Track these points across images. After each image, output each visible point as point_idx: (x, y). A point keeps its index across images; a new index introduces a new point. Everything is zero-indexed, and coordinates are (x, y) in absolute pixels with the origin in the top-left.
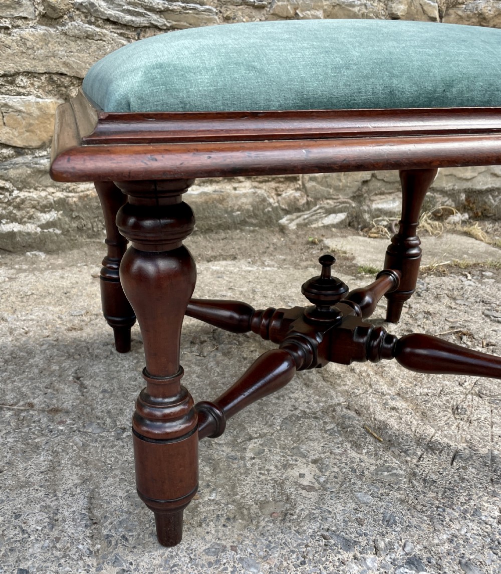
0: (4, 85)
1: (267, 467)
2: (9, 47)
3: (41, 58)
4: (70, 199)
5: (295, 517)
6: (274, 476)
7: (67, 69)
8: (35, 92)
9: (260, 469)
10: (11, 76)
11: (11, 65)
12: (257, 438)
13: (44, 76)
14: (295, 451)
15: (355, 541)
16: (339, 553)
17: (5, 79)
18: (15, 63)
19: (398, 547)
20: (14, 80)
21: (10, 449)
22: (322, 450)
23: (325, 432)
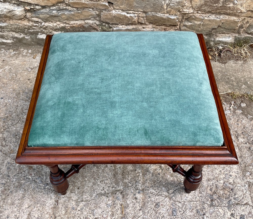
4: (67, 27)
12: (84, 201)
14: (92, 212)
22: (101, 214)
23: (106, 205)
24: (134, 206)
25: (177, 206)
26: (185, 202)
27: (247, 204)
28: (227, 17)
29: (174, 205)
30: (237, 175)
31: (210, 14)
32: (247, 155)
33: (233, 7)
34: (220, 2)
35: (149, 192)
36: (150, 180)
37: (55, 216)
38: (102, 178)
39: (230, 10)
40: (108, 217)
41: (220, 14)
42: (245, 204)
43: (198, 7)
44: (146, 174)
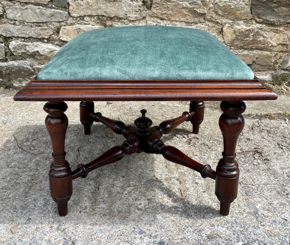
0: (79, 21)
1: (129, 199)
2: (82, 6)
3: (95, 10)
5: (128, 219)
6: (130, 202)
7: (105, 14)
8: (92, 23)
9: (126, 199)
10: (82, 17)
11: (83, 13)
12: (132, 186)
13: (96, 17)
14: (143, 194)
15: (144, 232)
16: (136, 234)
17: (80, 18)
18: (84, 12)
19: (159, 237)
20: (84, 19)
21: (43, 176)
22: (155, 195)
23: (160, 189)
24: (196, 189)
25: (251, 189)
26: (260, 185)
28: (260, 52)
29: (247, 187)
31: (243, 50)
33: (264, 40)
34: (251, 36)
37: (96, 199)
38: (152, 168)
39: (261, 44)
40: (165, 198)
41: (252, 49)
43: (231, 42)
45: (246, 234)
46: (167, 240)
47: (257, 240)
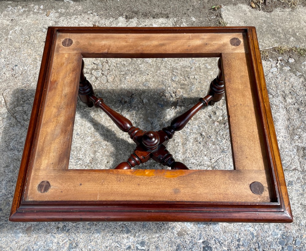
15: (130, 231)
16: (124, 234)
19: (141, 236)
27: (295, 169)
30: (284, 139)
32: (295, 117)
35: (190, 162)
36: (190, 150)
42: (293, 170)
44: (186, 144)
45: (207, 231)
46: (147, 239)
47: (215, 237)
